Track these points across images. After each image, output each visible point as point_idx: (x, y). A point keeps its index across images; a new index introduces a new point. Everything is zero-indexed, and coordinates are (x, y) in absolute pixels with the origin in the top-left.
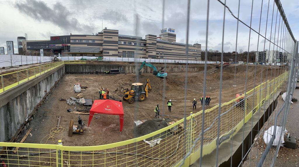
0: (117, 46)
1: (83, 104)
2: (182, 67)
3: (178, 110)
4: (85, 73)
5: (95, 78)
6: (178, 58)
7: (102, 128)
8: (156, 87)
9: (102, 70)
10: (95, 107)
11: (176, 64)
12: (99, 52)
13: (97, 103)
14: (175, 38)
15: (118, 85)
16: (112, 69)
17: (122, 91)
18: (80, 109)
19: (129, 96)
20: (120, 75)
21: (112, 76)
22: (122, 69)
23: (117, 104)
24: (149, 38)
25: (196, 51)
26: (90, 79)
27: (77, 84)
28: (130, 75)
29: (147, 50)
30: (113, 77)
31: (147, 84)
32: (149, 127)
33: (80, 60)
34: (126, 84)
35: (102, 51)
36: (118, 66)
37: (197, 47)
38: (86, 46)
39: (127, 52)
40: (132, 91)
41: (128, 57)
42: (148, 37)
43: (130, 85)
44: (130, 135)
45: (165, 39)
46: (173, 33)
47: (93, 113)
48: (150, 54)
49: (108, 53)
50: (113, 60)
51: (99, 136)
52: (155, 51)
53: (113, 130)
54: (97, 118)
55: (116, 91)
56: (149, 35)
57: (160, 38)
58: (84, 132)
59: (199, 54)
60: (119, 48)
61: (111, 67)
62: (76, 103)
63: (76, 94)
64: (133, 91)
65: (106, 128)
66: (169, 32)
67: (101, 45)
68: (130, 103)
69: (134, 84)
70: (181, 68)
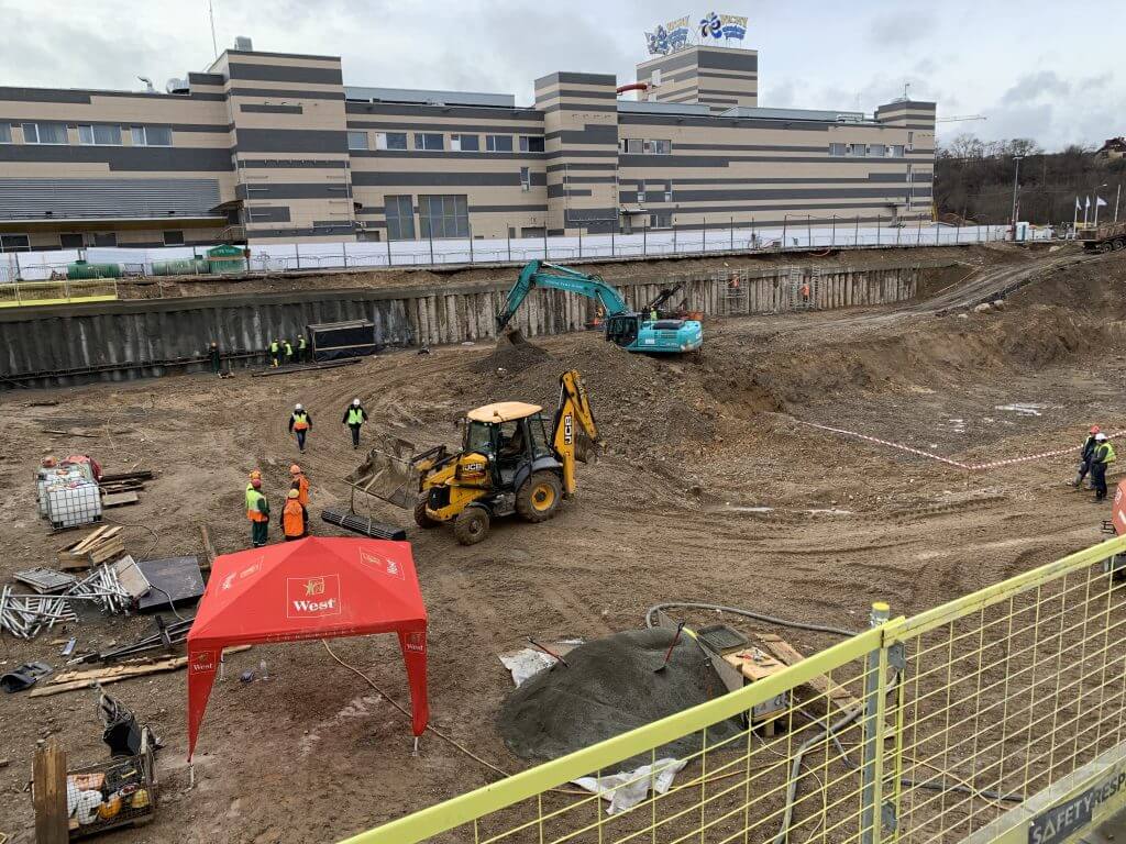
0: (340, 164)
1: (133, 605)
2: (808, 274)
3: (782, 572)
4: (124, 370)
5: (200, 398)
6: (779, 216)
7: (292, 736)
8: (630, 421)
9: (252, 338)
10: (224, 604)
11: (763, 257)
12: (212, 212)
13: (237, 574)
14: (755, 78)
15: (377, 427)
16: (320, 328)
17: (403, 467)
18: (108, 644)
19: (453, 496)
20: (385, 359)
21: (326, 377)
22: (391, 320)
23: (372, 560)
24: (563, 93)
25: (891, 154)
26: (169, 413)
27: (66, 465)
28: (454, 356)
29: (555, 178)
30: (333, 377)
31: (569, 408)
32: (596, 687)
33: (61, 277)
34: (430, 417)
35: (238, 203)
36: (367, 303)
37: (903, 123)
38: (101, 170)
39: (415, 203)
40: (475, 457)
41: (428, 234)
42: (557, 87)
43: (457, 420)
44: (481, 749)
45: (680, 91)
46: (734, 44)
47: (211, 648)
48: (577, 203)
49: (284, 214)
50: (324, 264)
51: (277, 797)
52: (612, 179)
53: (369, 736)
54: (246, 675)
55: (364, 471)
56: (564, 77)
57: (643, 87)
58: (165, 798)
59: (919, 178)
60: (360, 179)
61: (317, 312)
62: (76, 605)
63: (63, 540)
64: (476, 459)
65: (323, 734)
66: (710, 42)
67: (221, 160)
68: (464, 543)
69: (485, 413)
70: (798, 282)
